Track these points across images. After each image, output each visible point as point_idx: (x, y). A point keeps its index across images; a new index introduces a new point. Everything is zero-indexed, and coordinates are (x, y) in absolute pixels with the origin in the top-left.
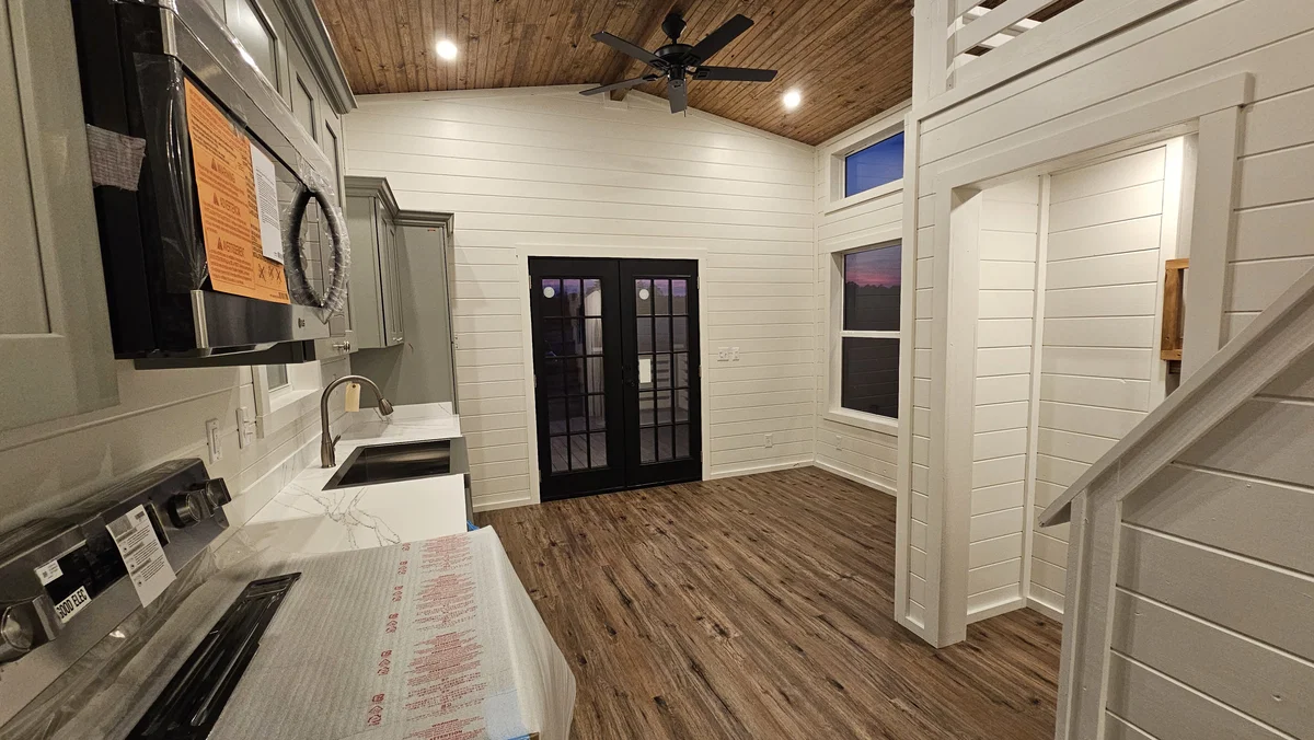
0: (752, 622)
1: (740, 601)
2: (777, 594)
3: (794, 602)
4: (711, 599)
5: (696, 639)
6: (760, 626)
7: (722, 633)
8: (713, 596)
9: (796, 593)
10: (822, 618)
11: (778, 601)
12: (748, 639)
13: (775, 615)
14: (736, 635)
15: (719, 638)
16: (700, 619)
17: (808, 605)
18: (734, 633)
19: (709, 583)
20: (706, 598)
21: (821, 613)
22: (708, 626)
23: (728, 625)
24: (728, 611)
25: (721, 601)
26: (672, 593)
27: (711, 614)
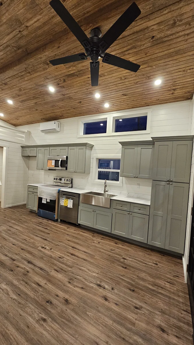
0: (36, 252)
1: (42, 258)
2: (30, 265)
3: (23, 264)
4: (51, 256)
5: (49, 244)
6: (33, 252)
7: (43, 247)
8: (51, 257)
9: (22, 268)
10: (14, 260)
11: (29, 262)
12: (36, 248)
13: (29, 257)
14: (39, 248)
15: (43, 246)
16: (51, 249)
17: (18, 264)
18: (40, 248)
19: (55, 262)
20: (53, 256)
21: (14, 262)
22: (47, 248)
23: (42, 250)
24: (44, 253)
25: (48, 256)
26: (65, 254)
27: (48, 251)
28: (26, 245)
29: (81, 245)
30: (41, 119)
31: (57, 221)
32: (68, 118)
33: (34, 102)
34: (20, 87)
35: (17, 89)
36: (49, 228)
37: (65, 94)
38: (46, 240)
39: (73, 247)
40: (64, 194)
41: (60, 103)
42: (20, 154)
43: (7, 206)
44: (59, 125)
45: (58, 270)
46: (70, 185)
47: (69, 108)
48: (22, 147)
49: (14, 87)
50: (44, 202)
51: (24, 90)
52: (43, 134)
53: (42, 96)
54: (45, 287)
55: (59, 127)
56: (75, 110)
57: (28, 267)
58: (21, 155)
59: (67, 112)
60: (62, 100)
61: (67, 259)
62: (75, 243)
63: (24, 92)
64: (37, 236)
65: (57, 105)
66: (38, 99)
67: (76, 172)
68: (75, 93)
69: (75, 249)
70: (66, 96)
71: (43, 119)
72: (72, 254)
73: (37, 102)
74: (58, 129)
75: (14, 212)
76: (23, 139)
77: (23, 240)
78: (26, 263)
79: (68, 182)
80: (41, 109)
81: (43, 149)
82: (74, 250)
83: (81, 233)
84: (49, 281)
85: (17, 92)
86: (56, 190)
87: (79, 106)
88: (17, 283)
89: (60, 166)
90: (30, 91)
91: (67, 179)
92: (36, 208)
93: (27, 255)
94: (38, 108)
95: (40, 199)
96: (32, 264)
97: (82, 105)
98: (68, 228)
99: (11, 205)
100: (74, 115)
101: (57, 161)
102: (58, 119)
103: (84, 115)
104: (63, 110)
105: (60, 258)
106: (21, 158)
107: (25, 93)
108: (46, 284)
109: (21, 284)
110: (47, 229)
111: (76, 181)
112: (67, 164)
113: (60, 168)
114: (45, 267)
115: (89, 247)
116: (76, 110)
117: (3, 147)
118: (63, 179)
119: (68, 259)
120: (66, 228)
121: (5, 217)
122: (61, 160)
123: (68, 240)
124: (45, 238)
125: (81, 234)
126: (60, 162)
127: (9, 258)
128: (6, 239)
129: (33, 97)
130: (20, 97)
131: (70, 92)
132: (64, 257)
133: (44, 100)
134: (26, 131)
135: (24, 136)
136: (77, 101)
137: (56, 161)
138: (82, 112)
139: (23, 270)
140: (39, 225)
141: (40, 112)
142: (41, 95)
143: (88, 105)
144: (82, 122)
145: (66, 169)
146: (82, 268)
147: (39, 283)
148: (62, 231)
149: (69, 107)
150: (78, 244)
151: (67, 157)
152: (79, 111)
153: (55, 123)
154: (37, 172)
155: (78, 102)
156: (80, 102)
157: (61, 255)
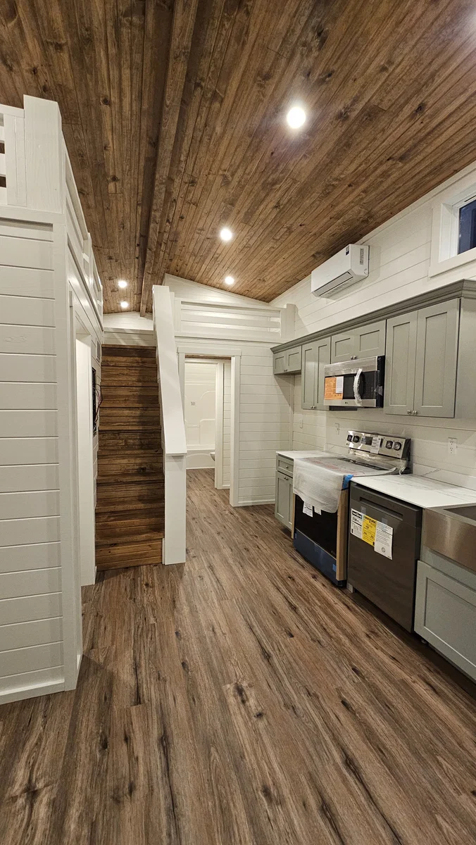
4: (242, 757)
5: (265, 687)
7: (240, 691)
8: (239, 762)
12: (220, 679)
14: (228, 686)
15: (245, 684)
16: (259, 715)
18: (230, 688)
20: (250, 760)
22: (252, 702)
23: (232, 700)
24: (228, 726)
27: (246, 724)
29: (391, 766)
30: (313, 256)
31: (342, 585)
32: (392, 214)
33: (273, 204)
34: (221, 172)
35: (219, 180)
36: (301, 610)
37: (347, 109)
38: (267, 657)
39: (349, 762)
40: (361, 499)
41: (345, 162)
42: (269, 371)
43: (242, 503)
44: (362, 257)
46: (402, 465)
47: (384, 168)
48: (275, 351)
49: (211, 177)
50: (307, 510)
51: (233, 175)
52: (324, 300)
53: (281, 167)
55: (361, 262)
56: (407, 167)
58: (272, 374)
59: (381, 188)
60: (346, 144)
61: (291, 824)
62: (369, 735)
63: (234, 183)
64: (251, 628)
65: (336, 179)
66: (278, 186)
67: (416, 414)
68: (384, 69)
69: (351, 779)
70: (353, 115)
71: (318, 253)
72: (326, 809)
73: (278, 203)
74: (359, 271)
75: (246, 521)
76: (278, 330)
78: (155, 733)
79: (392, 453)
80: (300, 221)
81: (314, 346)
82: (344, 780)
83: (421, 688)
85: (222, 192)
86: (338, 477)
87: (422, 135)
89: (356, 395)
90: (247, 172)
91: (390, 439)
92: (290, 525)
93: (179, 699)
94: (291, 222)
97: (432, 117)
98: (372, 633)
100: (413, 193)
101: (348, 378)
102: (362, 236)
103: (456, 171)
104: (364, 191)
105: (266, 792)
106: (273, 380)
107: (241, 186)
110: (294, 609)
111: (427, 448)
112: (382, 384)
113: (357, 402)
115: (431, 811)
116: (412, 163)
117: (230, 358)
118: (377, 439)
119: (294, 832)
120: (361, 629)
121: (219, 533)
122: (360, 371)
123: (344, 703)
124: (269, 649)
125: (418, 697)
126: (357, 379)
127: (133, 683)
128: (175, 607)
129: (264, 186)
130: (238, 204)
131: (361, 81)
132: (281, 802)
133: (295, 181)
134: (285, 307)
135: (278, 320)
136: (408, 110)
137: (346, 376)
138: (443, 159)
139: (126, 770)
140: (280, 585)
141: (300, 233)
142: (278, 165)
143: (462, 99)
144: (451, 207)
145: (380, 403)
148: (339, 641)
149: (381, 163)
150: (380, 750)
151: (382, 361)
152: (427, 162)
153: (347, 253)
154: (309, 416)
155: (412, 116)
156: (421, 108)
157: (280, 776)
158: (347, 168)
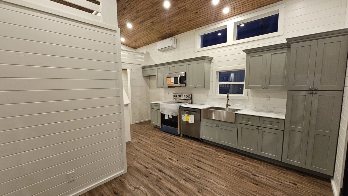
0: (164, 163)
1: (170, 168)
2: (161, 173)
3: (155, 171)
5: (175, 157)
6: (162, 162)
8: (179, 168)
9: (155, 175)
10: (147, 168)
11: (160, 171)
12: (164, 159)
13: (159, 166)
15: (170, 158)
16: (177, 161)
17: (151, 171)
18: (168, 159)
19: (184, 173)
20: (180, 167)
21: (148, 170)
22: (174, 159)
23: (170, 161)
24: (172, 164)
25: (176, 167)
26: (191, 166)
27: (176, 163)
28: (155, 156)
29: (206, 159)
30: (158, 38)
31: (179, 135)
32: (184, 32)
33: (151, 22)
34: (137, 9)
35: (136, 11)
36: (173, 142)
37: (181, 7)
38: (172, 152)
39: (198, 161)
40: (185, 110)
41: (176, 18)
42: (141, 75)
43: (135, 122)
44: (175, 42)
45: (187, 180)
46: (190, 101)
47: (185, 21)
48: (143, 68)
49: (133, 9)
50: (166, 118)
51: (141, 11)
52: (161, 52)
53: (158, 13)
54: (177, 193)
55: (175, 43)
56: (190, 23)
57: (160, 175)
58: (142, 76)
59: (183, 26)
60: (178, 14)
61: (194, 170)
62: (200, 156)
63: (141, 13)
64: (163, 149)
65: (172, 21)
66: (155, 18)
67: (195, 88)
68: (191, 3)
69: (200, 162)
70: (181, 9)
71: (160, 37)
72: (198, 167)
73: (153, 22)
74: (174, 46)
75: (141, 127)
76: (143, 60)
77: (152, 152)
78: (157, 171)
79: (187, 98)
80: (158, 28)
81: (161, 67)
82: (199, 163)
83: (204, 148)
84: (180, 189)
85: (135, 14)
86: (177, 106)
87: (195, 17)
88: (153, 187)
89: (179, 83)
90: (146, 11)
91: (187, 95)
92: (159, 124)
93: (157, 165)
94: (155, 27)
95: (163, 115)
96: (163, 172)
97: (199, 15)
98: (191, 142)
99: (137, 122)
100: (190, 29)
101: (176, 78)
102: (174, 35)
103: (201, 27)
104: (178, 25)
105: (187, 169)
106: (143, 78)
107: (142, 14)
108: (177, 190)
109: (156, 188)
110: (171, 142)
111: (196, 97)
112: (186, 80)
113: (179, 85)
114: (175, 177)
115: (214, 161)
116: (192, 22)
117: (127, 70)
118: (183, 96)
119: (195, 171)
120: (189, 142)
121: (134, 132)
122: (179, 76)
123: (192, 154)
125: (205, 149)
126: (179, 78)
128: (138, 150)
129: (150, 17)
130: (138, 19)
131: (186, 3)
132: (190, 169)
133: (160, 18)
134: (145, 52)
135: (143, 57)
136: (193, 12)
137: (174, 78)
138: (198, 24)
139: (156, 177)
140: (164, 139)
141: (156, 31)
142: (157, 13)
143: (205, 14)
144: (199, 35)
145: (186, 85)
146: (209, 180)
147: (171, 189)
148: (185, 145)
149: (185, 20)
150: (202, 157)
151: (185, 73)
152: (195, 23)
153: (171, 40)
154: (157, 90)
155: (194, 13)
156: (196, 12)
157: (188, 166)
158: (176, 19)
